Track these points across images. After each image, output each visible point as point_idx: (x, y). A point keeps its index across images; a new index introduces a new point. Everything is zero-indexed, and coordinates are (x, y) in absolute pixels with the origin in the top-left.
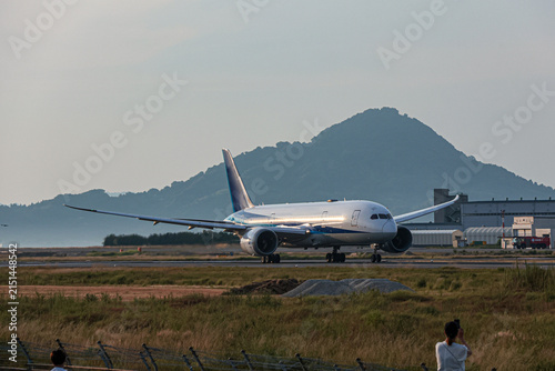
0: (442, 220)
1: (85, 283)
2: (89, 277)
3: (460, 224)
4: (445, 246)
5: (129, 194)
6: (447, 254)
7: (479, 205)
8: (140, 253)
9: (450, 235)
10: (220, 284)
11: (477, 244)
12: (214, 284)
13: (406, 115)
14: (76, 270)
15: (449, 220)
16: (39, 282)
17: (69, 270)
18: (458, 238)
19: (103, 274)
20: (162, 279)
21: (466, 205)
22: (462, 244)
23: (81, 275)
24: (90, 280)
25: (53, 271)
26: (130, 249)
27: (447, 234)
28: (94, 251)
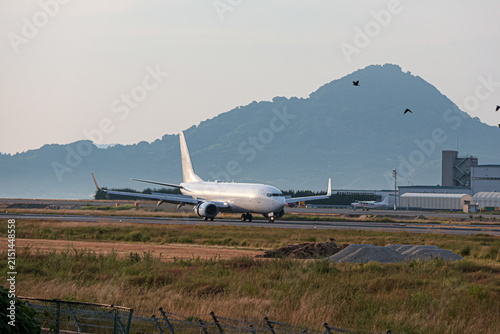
0: (450, 183)
1: (99, 238)
2: (101, 232)
3: (469, 188)
4: (455, 211)
5: (118, 147)
6: (463, 220)
7: (490, 169)
8: (137, 208)
9: (459, 199)
10: (244, 244)
11: (488, 210)
12: (237, 244)
13: (409, 73)
14: (85, 224)
15: (458, 184)
16: (50, 236)
17: (76, 224)
18: (467, 202)
19: (115, 230)
20: (180, 238)
21: (476, 169)
22: (473, 210)
23: (92, 230)
24: (103, 235)
25: (58, 224)
26: (125, 203)
27: (455, 199)
28: (88, 204)
